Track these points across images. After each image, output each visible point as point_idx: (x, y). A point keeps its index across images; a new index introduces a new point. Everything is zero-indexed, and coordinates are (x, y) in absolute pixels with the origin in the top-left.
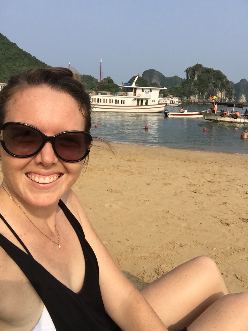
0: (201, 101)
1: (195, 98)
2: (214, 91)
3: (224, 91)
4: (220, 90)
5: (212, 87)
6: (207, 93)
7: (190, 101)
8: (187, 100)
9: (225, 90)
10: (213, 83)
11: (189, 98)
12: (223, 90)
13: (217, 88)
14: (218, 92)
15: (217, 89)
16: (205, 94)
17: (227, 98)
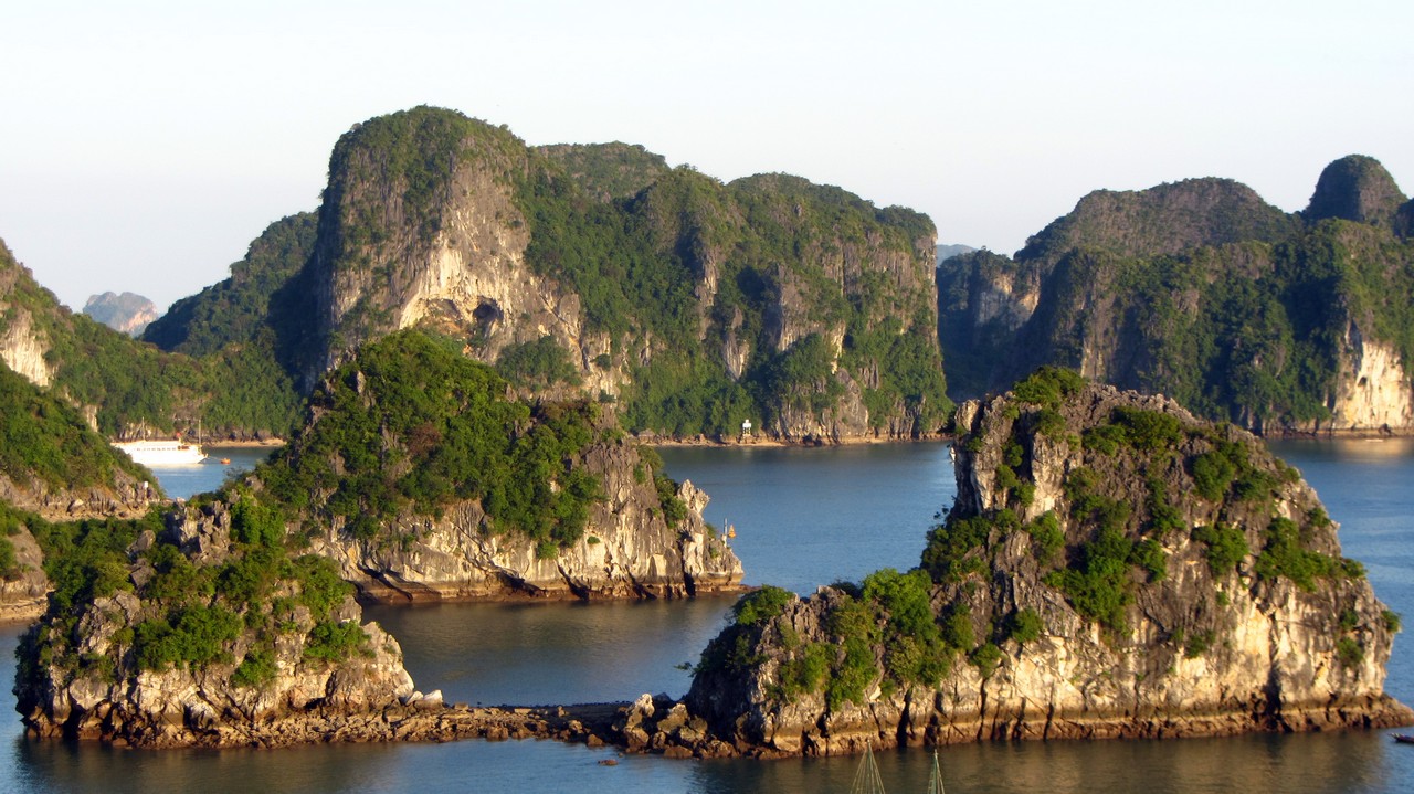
0: (1104, 700)
1: (1048, 678)
2: (1211, 603)
3: (1292, 602)
4: (1254, 593)
5: (1188, 572)
6: (1154, 629)
7: (1010, 703)
8: (984, 694)
9: (1298, 597)
10: (1193, 538)
11: (999, 681)
12: (1286, 596)
13: (1233, 583)
14: (1242, 611)
15: (1237, 590)
16: (1135, 637)
17: (1320, 657)
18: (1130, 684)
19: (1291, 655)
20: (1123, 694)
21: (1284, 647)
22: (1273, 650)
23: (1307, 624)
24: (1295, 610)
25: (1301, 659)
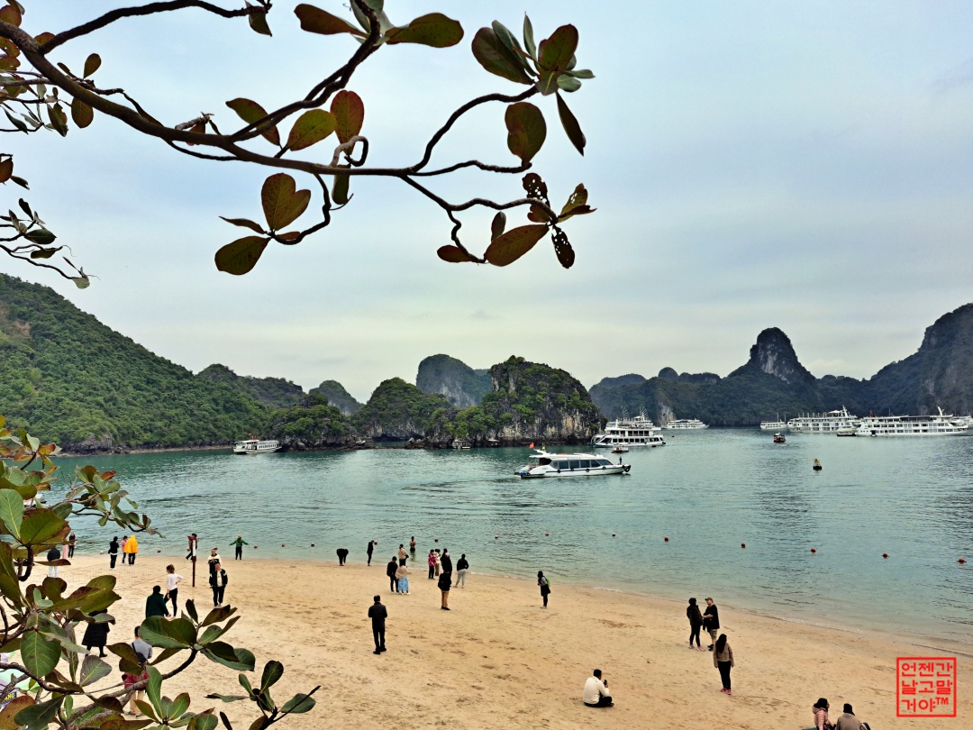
2: (556, 413)
3: (578, 413)
4: (567, 411)
10: (550, 398)
12: (576, 411)
13: (562, 409)
17: (586, 428)
18: (535, 434)
19: (578, 428)
20: (533, 436)
21: (576, 425)
22: (574, 426)
23: (583, 420)
24: (578, 416)
25: (581, 428)
